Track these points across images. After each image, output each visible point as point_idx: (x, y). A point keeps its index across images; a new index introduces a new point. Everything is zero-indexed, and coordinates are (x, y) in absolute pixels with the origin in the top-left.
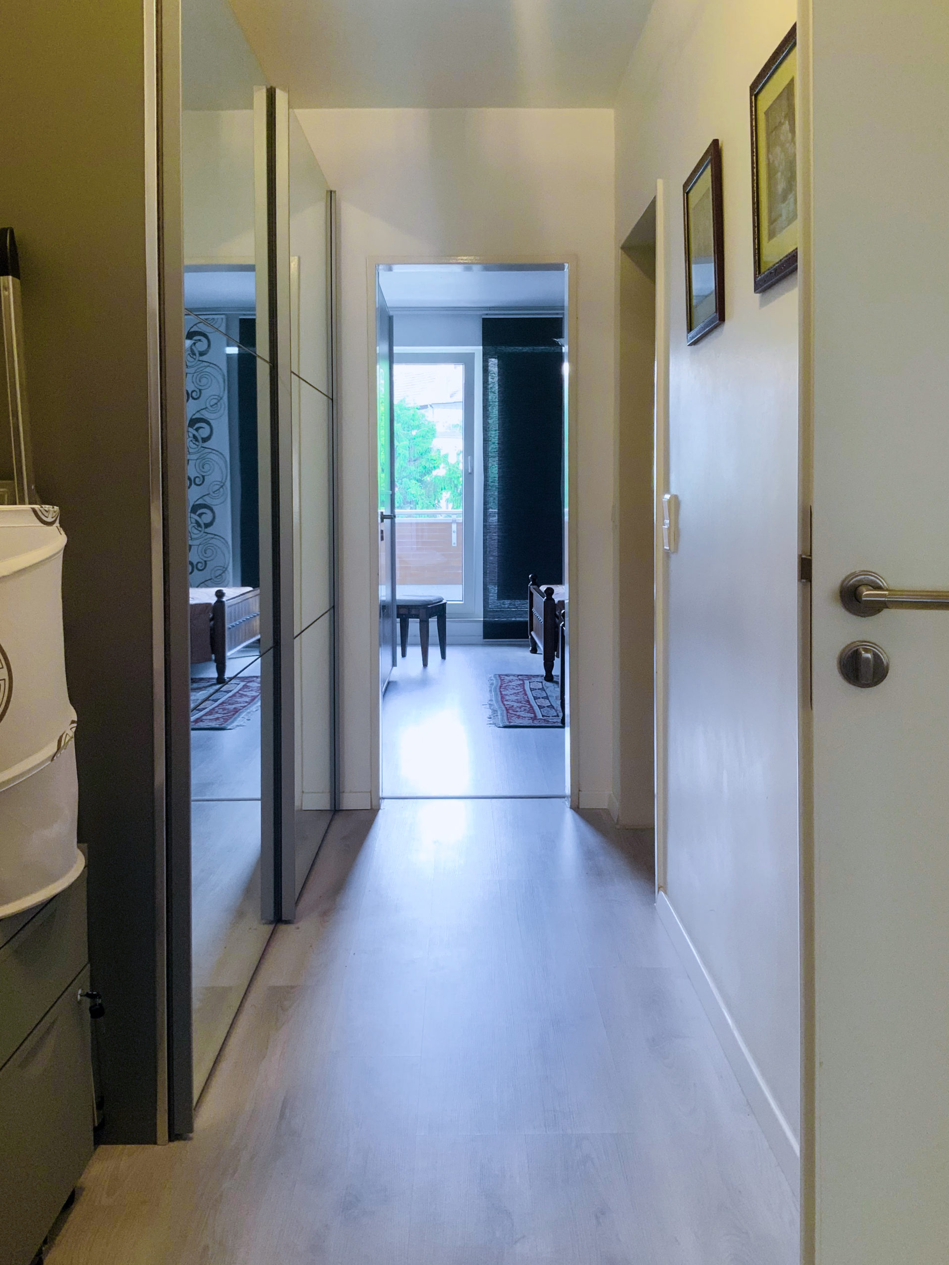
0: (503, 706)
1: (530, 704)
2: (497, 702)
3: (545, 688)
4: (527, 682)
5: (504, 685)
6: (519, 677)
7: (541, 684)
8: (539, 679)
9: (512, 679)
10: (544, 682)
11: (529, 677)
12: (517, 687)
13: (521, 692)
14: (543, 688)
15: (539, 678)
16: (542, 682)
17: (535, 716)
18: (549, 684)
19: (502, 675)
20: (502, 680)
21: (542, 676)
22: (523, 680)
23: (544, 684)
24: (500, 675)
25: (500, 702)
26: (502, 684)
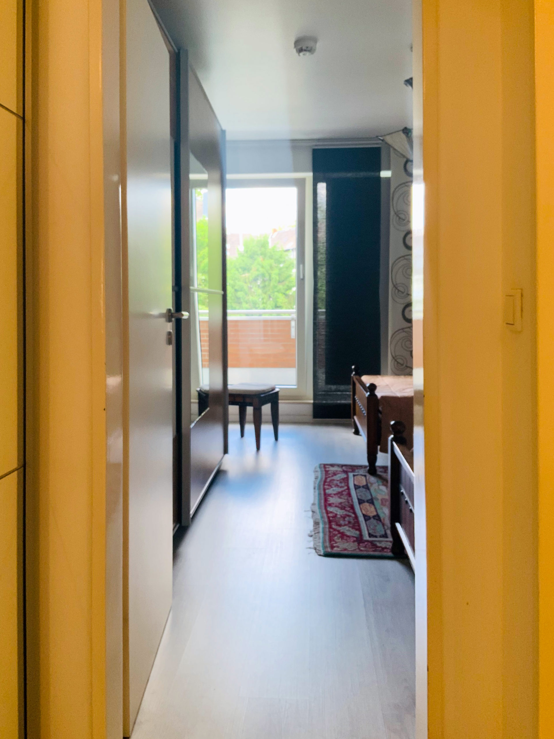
0: (325, 515)
1: (354, 513)
2: (320, 508)
3: (369, 485)
4: (351, 475)
5: (328, 480)
6: (344, 468)
7: (364, 478)
8: (362, 472)
9: (337, 471)
10: (368, 476)
11: (353, 468)
12: (341, 482)
13: (344, 491)
14: (367, 485)
15: (362, 470)
16: (365, 476)
17: (361, 535)
18: (372, 479)
19: (327, 465)
20: (327, 472)
21: (365, 467)
22: (346, 472)
23: (368, 478)
24: (325, 466)
25: (323, 507)
26: (326, 479)
